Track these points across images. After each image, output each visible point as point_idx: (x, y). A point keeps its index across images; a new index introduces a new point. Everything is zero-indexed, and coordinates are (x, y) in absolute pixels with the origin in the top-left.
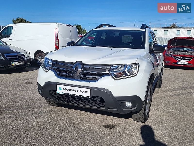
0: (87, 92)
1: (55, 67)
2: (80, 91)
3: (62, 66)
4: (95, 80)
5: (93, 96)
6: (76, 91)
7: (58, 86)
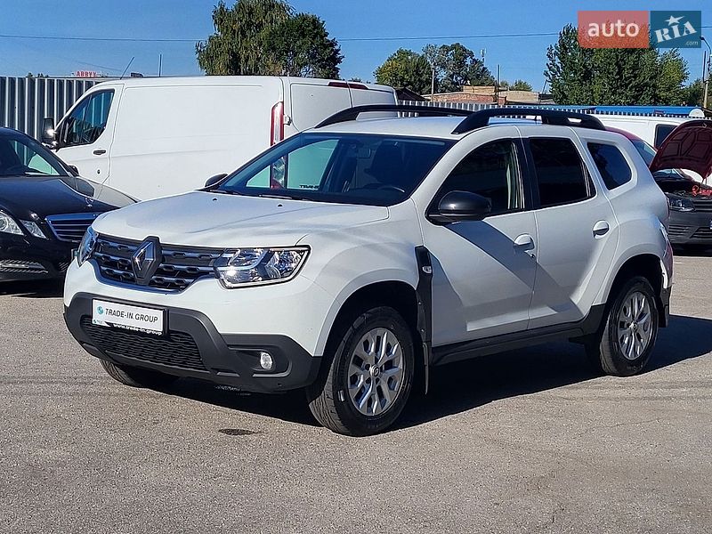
0: (155, 319)
1: (101, 253)
2: (142, 317)
3: (114, 251)
4: (178, 288)
5: (173, 332)
6: (134, 317)
7: (96, 304)
